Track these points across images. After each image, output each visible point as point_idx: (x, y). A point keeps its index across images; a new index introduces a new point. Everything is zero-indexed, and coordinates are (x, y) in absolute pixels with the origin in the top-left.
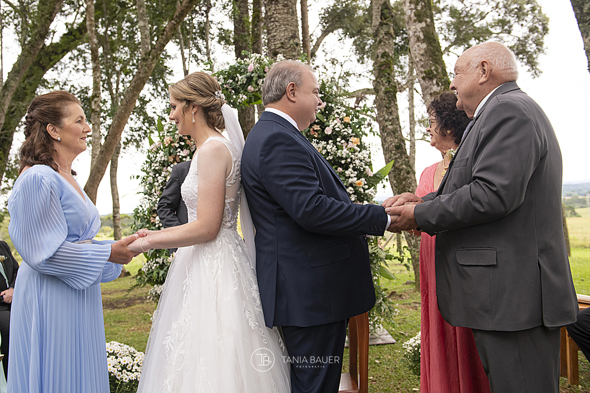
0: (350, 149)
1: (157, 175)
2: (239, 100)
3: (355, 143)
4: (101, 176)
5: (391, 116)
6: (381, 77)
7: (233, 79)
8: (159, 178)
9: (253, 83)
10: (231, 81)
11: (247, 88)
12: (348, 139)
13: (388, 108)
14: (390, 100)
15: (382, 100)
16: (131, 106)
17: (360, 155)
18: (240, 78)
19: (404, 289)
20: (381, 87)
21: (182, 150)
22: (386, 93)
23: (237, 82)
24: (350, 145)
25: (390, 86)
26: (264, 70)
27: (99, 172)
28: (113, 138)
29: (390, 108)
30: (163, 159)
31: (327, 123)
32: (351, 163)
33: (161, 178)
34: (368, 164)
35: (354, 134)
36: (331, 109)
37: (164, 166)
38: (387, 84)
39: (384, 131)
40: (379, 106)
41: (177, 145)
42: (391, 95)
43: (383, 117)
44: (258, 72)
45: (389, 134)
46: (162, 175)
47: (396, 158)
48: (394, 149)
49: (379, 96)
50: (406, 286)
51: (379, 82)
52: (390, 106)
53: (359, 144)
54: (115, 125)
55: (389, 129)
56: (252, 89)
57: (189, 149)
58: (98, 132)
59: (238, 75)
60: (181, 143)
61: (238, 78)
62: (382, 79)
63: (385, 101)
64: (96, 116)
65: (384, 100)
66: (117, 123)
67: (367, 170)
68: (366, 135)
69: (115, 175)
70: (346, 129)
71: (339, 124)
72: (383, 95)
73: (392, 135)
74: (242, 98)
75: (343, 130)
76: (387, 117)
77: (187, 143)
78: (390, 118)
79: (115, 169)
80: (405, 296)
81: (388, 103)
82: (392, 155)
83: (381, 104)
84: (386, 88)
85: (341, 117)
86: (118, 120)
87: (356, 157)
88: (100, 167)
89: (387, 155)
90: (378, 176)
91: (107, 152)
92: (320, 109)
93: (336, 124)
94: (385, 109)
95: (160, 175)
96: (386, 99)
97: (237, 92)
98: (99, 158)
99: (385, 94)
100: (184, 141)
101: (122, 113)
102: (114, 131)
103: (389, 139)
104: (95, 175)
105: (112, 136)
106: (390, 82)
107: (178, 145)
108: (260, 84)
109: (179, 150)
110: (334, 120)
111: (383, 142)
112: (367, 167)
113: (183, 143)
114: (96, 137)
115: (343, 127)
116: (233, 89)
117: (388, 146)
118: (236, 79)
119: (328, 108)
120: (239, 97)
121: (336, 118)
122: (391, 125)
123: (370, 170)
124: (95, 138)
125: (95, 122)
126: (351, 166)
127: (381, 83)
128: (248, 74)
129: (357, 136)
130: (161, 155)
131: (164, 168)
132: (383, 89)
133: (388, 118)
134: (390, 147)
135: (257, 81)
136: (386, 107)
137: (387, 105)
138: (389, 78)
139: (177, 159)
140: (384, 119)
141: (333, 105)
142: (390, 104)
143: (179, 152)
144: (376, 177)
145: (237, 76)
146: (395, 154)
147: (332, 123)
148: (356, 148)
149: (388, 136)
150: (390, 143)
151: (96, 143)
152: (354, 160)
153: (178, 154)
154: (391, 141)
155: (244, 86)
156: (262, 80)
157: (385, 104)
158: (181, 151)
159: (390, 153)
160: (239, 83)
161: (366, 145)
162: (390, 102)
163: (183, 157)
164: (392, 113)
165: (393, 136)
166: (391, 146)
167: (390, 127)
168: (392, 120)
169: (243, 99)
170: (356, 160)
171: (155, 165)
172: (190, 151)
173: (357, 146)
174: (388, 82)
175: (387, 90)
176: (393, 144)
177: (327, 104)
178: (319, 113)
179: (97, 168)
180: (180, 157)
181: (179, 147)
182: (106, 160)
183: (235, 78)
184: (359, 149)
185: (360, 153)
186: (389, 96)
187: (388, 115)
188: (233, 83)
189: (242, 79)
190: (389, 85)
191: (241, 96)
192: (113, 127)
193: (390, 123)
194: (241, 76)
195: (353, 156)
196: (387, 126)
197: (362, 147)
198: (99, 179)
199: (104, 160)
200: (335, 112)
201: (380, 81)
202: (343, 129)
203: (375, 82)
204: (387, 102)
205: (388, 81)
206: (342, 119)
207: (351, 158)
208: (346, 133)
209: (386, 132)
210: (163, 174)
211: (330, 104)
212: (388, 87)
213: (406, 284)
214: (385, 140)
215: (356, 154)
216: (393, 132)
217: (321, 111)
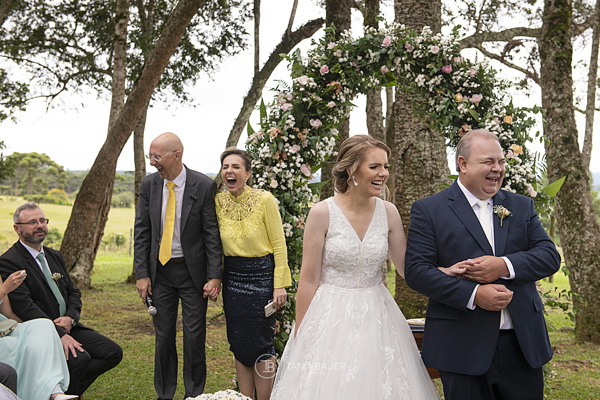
0: (510, 159)
1: (258, 176)
2: (369, 85)
3: (516, 152)
4: (126, 137)
5: (560, 94)
6: (552, 36)
7: (363, 55)
8: (260, 179)
9: (388, 62)
10: (360, 58)
11: (380, 68)
12: (507, 144)
13: (558, 82)
14: (561, 70)
15: (550, 70)
16: (177, 38)
17: (521, 169)
18: (372, 55)
19: (558, 339)
20: (551, 50)
21: (291, 145)
22: (557, 59)
23: (368, 60)
24: (510, 154)
25: (564, 49)
26: (404, 45)
27: (123, 131)
28: (148, 84)
29: (560, 82)
30: (267, 155)
31: (482, 123)
32: (510, 178)
33: (263, 179)
34: (531, 180)
35: (516, 140)
36: (489, 104)
37: (266, 164)
38: (559, 47)
39: (549, 116)
40: (544, 77)
41: (286, 139)
42: (564, 63)
43: (549, 95)
44: (396, 48)
45: (555, 120)
46: (264, 176)
47: (563, 156)
48: (562, 142)
49: (546, 63)
50: (561, 334)
51: (547, 43)
52: (561, 79)
53: (522, 153)
54: (151, 64)
55: (557, 114)
56: (387, 70)
57: (301, 145)
58: (123, 71)
59: (370, 51)
60: (290, 136)
61: (369, 55)
62: (552, 39)
63: (554, 72)
64: (121, 46)
65: (554, 69)
66: (155, 62)
67: (529, 189)
68: (531, 140)
69: (141, 134)
70: (506, 133)
71: (498, 126)
72: (552, 62)
73: (559, 122)
74: (374, 81)
75: (502, 135)
76: (555, 95)
77: (298, 136)
78: (560, 97)
79: (142, 125)
80: (560, 349)
81: (558, 75)
82: (558, 151)
83: (547, 76)
84: (558, 53)
85: (501, 116)
86: (156, 58)
87: (517, 171)
88: (125, 124)
89: (550, 150)
90: (542, 196)
91: (138, 103)
92: (474, 104)
93: (494, 126)
94: (554, 83)
95: (261, 176)
96: (556, 69)
97: (367, 73)
98: (125, 111)
99: (555, 61)
100: (295, 133)
101: (164, 48)
102: (149, 73)
103: (555, 127)
104: (118, 136)
105: (146, 79)
106: (563, 44)
107: (288, 139)
108: (397, 64)
109: (287, 145)
110: (491, 119)
111: (546, 130)
112: (530, 185)
113: (293, 137)
114: (119, 78)
115: (503, 129)
116: (361, 69)
117: (553, 137)
118: (367, 57)
119: (484, 102)
120: (369, 81)
121: (495, 117)
122: (560, 107)
123: (533, 189)
124: (118, 80)
125: (120, 55)
126: (509, 183)
127: (551, 44)
128: (383, 50)
129: (520, 142)
130: (265, 150)
131: (266, 167)
132: (553, 53)
133: (557, 97)
134: (555, 140)
135: (393, 59)
136: (555, 81)
137: (557, 78)
138: (563, 37)
139: (284, 156)
140: (550, 98)
141: (491, 100)
142: (561, 77)
143: (287, 148)
144: (540, 197)
145: (368, 52)
146: (562, 150)
147: (489, 124)
148: (517, 158)
149: (554, 123)
150: (555, 134)
151: (119, 87)
152: (514, 175)
153: (286, 150)
154: (558, 131)
155: (376, 66)
156: (400, 59)
157: (554, 75)
158: (290, 147)
159: (555, 148)
160: (371, 61)
161: (530, 154)
162: (562, 74)
163: (292, 155)
164: (563, 90)
165: (561, 123)
166: (558, 138)
167: (558, 110)
168: (562, 100)
169: (374, 84)
170: (516, 175)
171: (256, 163)
172: (302, 147)
173: (520, 156)
174: (561, 45)
175: (558, 56)
176: (561, 135)
177: (484, 98)
178: (473, 109)
179: (121, 124)
180: (289, 154)
181: (288, 142)
182: (134, 114)
183: (366, 54)
184: (521, 161)
185: (523, 166)
186: (560, 65)
187: (557, 93)
188: (363, 60)
189: (375, 57)
190: (561, 48)
191: (372, 80)
192: (147, 67)
193: (559, 105)
194: (373, 52)
195: (513, 170)
196: (554, 108)
197: (524, 157)
198: (123, 141)
199: (132, 114)
200: (493, 108)
201: (550, 41)
202: (502, 132)
203: (543, 43)
204: (557, 73)
205: (561, 42)
206: (501, 119)
207: (510, 173)
208: (505, 138)
209: (551, 117)
210: (265, 174)
211: (488, 98)
212: (560, 51)
213: (562, 331)
214: (549, 128)
215: (517, 166)
216: (562, 118)
217: (475, 106)
